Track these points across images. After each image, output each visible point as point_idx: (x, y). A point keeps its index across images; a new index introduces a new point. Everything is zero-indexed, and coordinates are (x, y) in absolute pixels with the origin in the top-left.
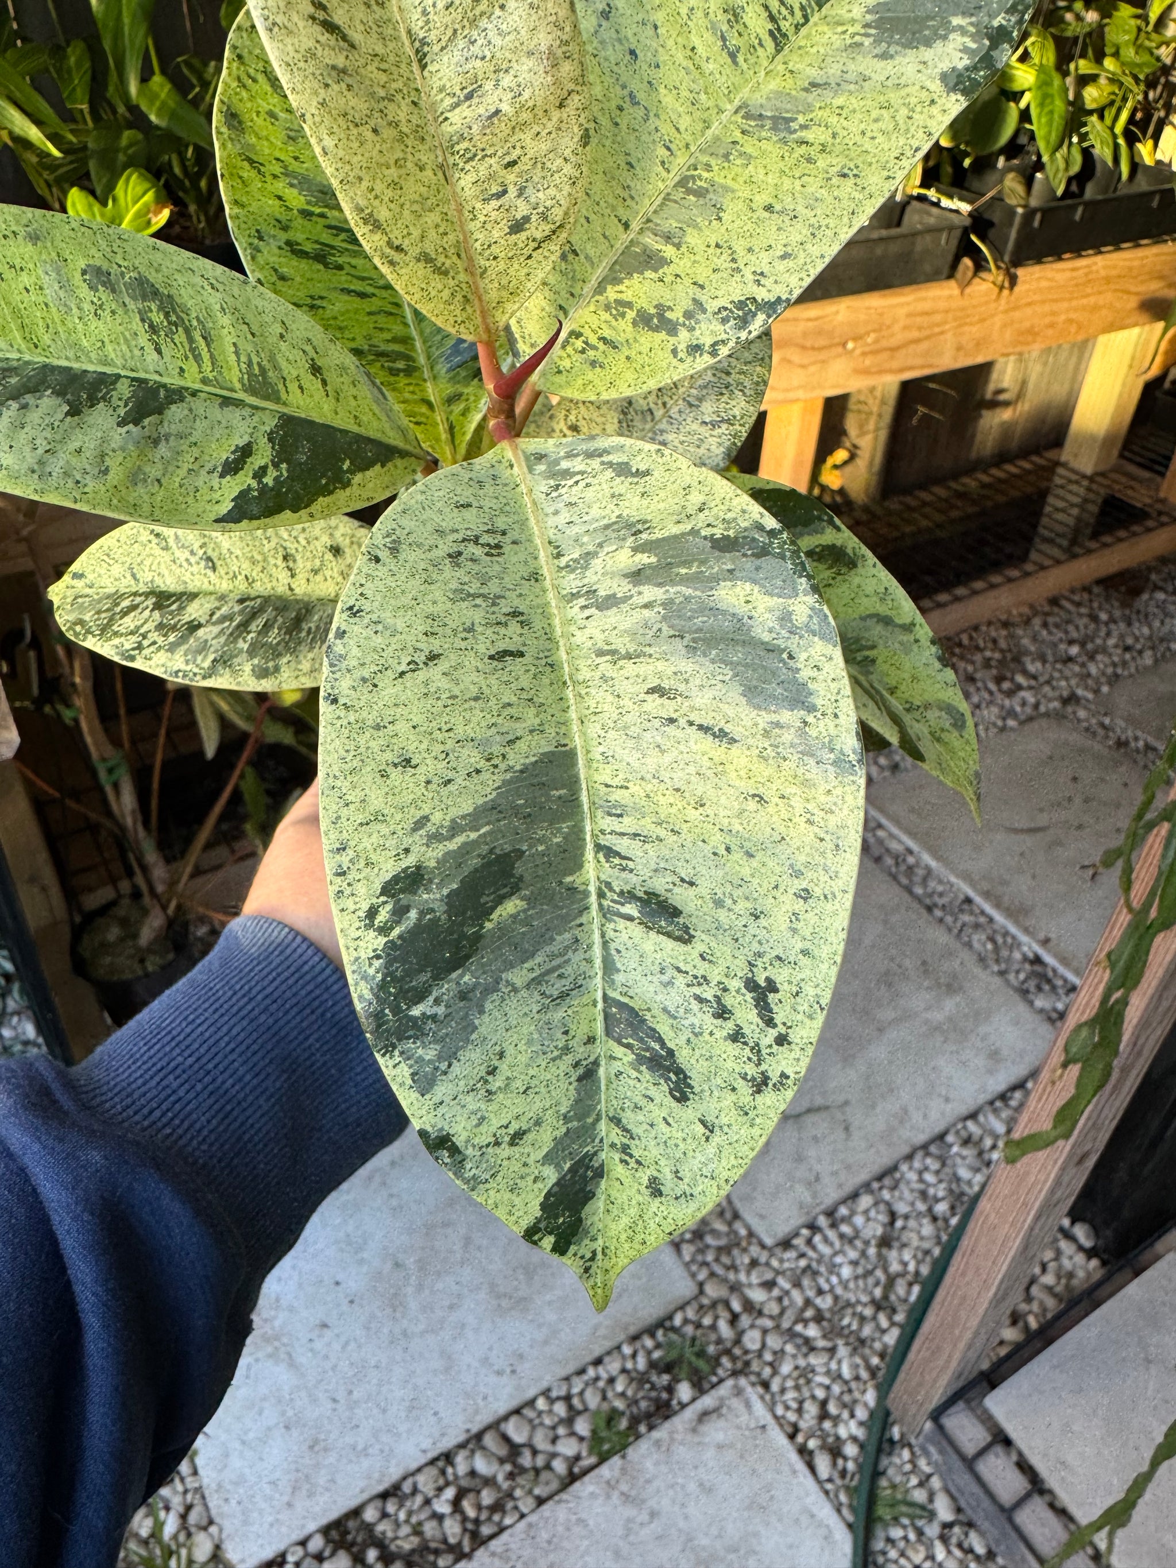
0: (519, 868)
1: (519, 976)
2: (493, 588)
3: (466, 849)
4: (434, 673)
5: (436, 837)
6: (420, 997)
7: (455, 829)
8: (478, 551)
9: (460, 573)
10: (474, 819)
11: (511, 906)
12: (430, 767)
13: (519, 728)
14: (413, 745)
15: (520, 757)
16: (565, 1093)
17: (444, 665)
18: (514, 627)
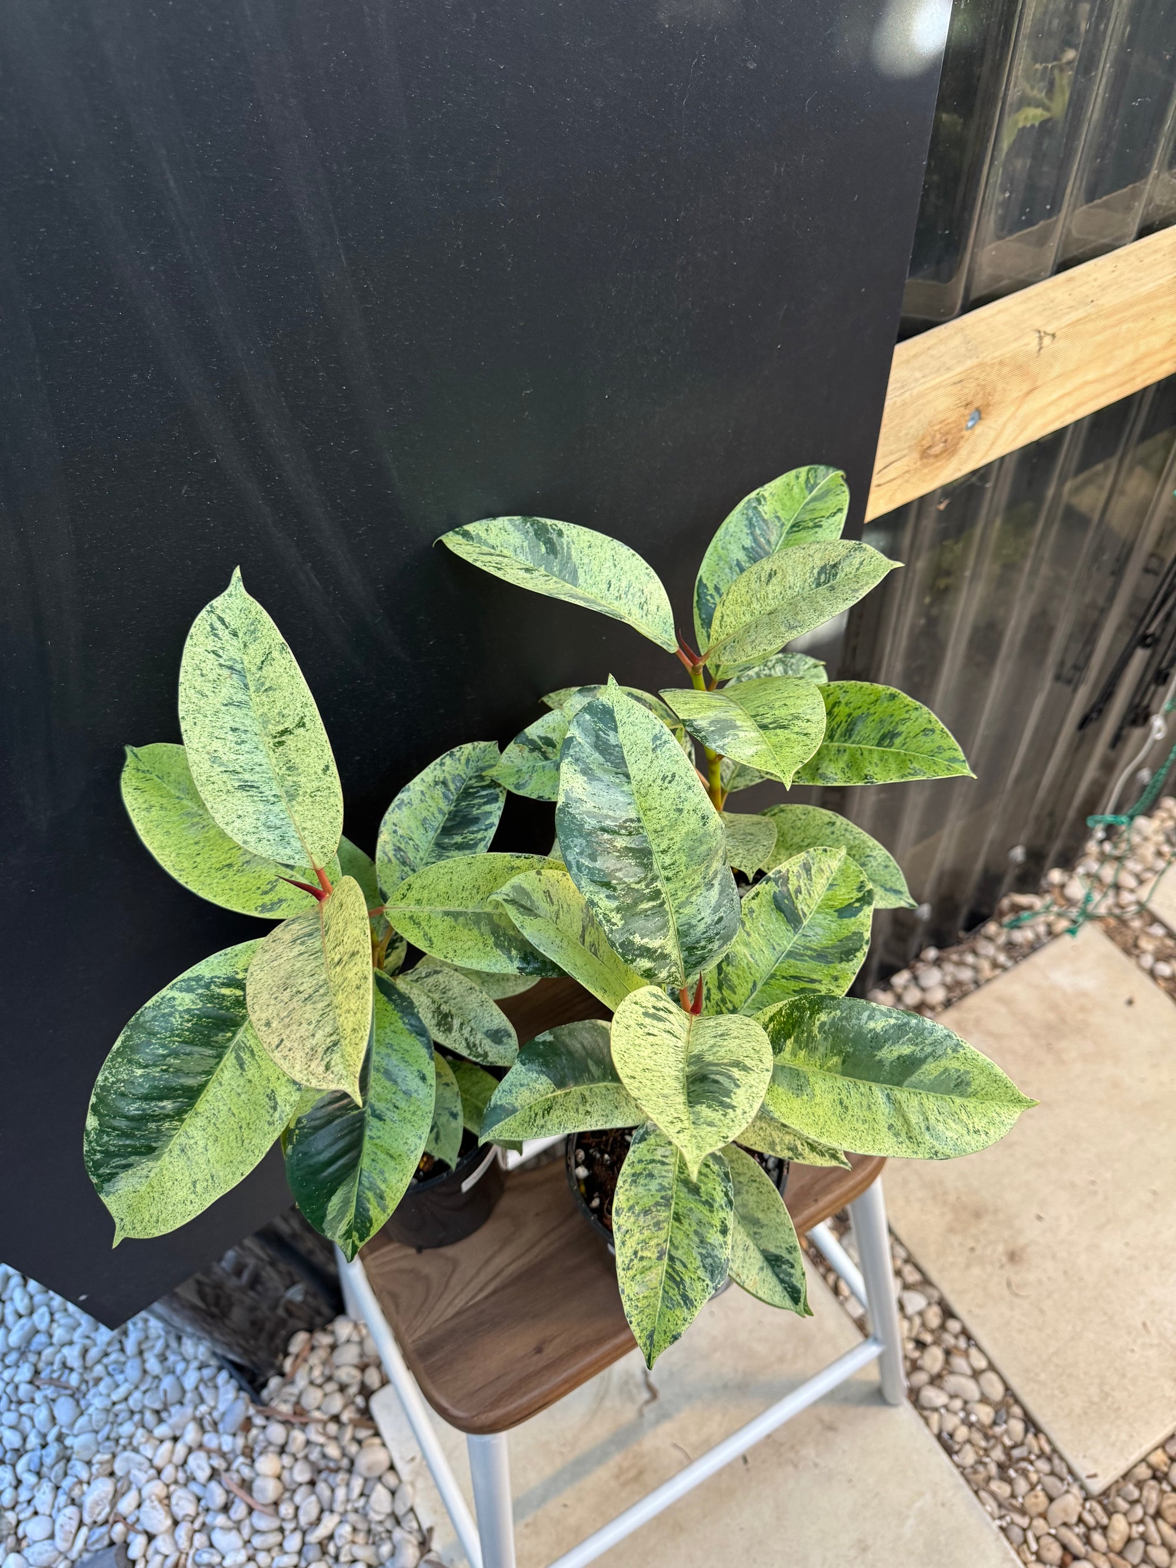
0: (552, 556)
1: (525, 544)
2: (630, 596)
3: (562, 548)
4: (611, 564)
5: (568, 543)
6: (532, 525)
7: (569, 548)
8: (643, 600)
9: (636, 589)
10: (569, 553)
11: (543, 550)
12: (586, 551)
13: (588, 577)
14: (594, 550)
15: (580, 571)
16: (492, 542)
17: (612, 567)
18: (617, 594)
